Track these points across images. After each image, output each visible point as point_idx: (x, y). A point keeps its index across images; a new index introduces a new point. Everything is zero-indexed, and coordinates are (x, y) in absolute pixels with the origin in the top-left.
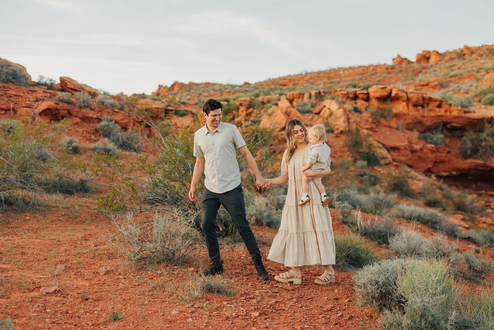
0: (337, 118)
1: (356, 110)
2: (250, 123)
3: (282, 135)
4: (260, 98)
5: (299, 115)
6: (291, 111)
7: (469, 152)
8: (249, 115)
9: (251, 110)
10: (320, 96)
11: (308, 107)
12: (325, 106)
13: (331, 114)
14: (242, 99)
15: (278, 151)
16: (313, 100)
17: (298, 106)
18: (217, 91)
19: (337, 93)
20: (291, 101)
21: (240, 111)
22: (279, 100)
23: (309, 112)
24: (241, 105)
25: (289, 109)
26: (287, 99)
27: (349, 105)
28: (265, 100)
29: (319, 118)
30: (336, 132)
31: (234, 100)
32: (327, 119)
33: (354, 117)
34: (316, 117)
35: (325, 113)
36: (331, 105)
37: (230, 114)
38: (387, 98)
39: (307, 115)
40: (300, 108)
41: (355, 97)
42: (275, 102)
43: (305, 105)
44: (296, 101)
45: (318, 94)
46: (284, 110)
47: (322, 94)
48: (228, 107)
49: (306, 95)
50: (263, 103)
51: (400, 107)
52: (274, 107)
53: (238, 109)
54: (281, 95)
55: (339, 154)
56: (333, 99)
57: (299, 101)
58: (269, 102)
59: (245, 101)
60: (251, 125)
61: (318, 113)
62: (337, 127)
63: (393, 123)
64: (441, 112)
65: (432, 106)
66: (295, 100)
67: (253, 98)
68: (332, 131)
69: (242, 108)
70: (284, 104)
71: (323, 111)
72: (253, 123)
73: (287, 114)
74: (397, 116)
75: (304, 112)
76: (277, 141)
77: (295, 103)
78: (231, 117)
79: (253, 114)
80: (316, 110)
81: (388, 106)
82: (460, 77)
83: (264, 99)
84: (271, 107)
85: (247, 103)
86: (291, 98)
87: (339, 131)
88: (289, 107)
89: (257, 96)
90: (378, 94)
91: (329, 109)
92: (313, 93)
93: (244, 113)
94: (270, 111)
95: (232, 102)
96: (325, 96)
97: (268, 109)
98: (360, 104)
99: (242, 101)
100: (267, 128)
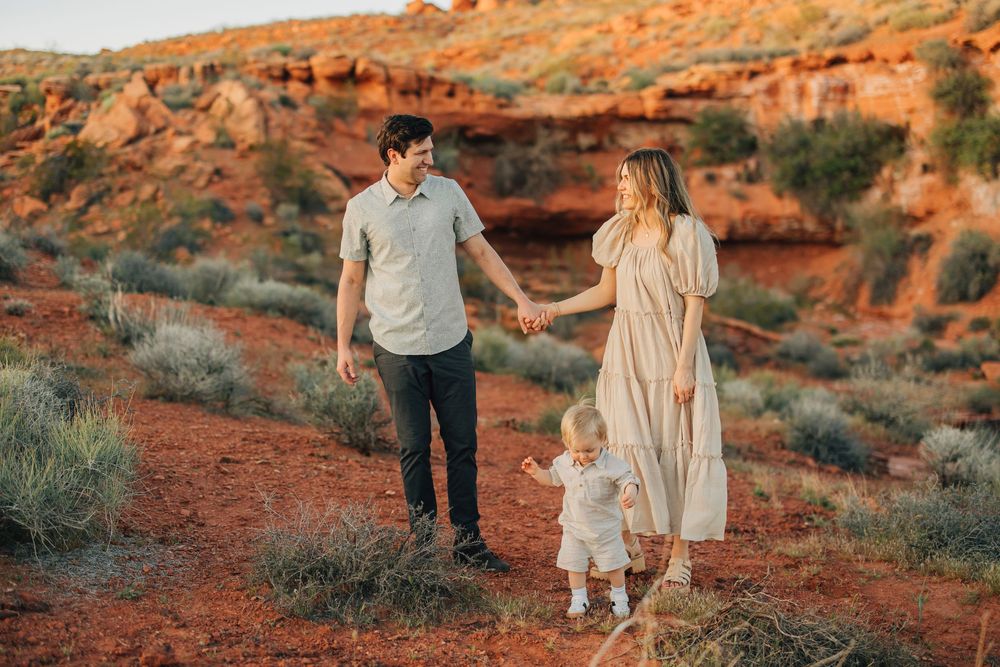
0: (242, 119)
1: (286, 102)
2: (60, 129)
3: (127, 154)
4: (91, 79)
5: (165, 111)
6: (148, 106)
7: (508, 184)
8: (64, 113)
9: (69, 102)
10: (212, 73)
11: (185, 96)
12: (219, 95)
13: (231, 109)
14: (51, 79)
15: (116, 188)
16: (198, 82)
17: (165, 94)
18: (22, 65)
19: (247, 68)
20: (152, 85)
21: (48, 105)
22: (129, 80)
23: (187, 106)
24: (49, 91)
25: (144, 101)
26: (145, 79)
27: (271, 92)
28: (102, 83)
29: (207, 118)
30: (240, 147)
31: (38, 82)
32: (223, 120)
33: (280, 116)
34: (201, 116)
35: (220, 106)
36: (232, 92)
37: (26, 112)
38: (349, 77)
39: (182, 112)
40: (170, 98)
41: (286, 76)
42: (118, 86)
43: (179, 92)
44: (163, 85)
45: (208, 70)
46: (134, 102)
47: (218, 69)
48: (21, 98)
49: (184, 72)
50: (97, 88)
51: (374, 96)
52: (114, 97)
53: (44, 102)
54: (134, 70)
55: (244, 192)
56: (238, 78)
57: (170, 84)
58: (108, 85)
59: (58, 83)
60: (64, 134)
61: (206, 109)
62: (240, 137)
63: (360, 128)
64: (454, 105)
65: (438, 93)
66: (162, 81)
67: (76, 77)
68: (232, 145)
69: (52, 100)
70: (137, 89)
71: (215, 105)
72: (68, 131)
73: (140, 110)
74: (368, 114)
75: (175, 107)
76: (114, 168)
77: (159, 88)
78: (28, 119)
79: (73, 113)
80: (203, 101)
81: (348, 92)
82: (523, 40)
83: (98, 80)
84: (109, 95)
85: (60, 88)
86: (152, 76)
87: (245, 146)
88: (146, 96)
89: (86, 73)
90: (329, 70)
91: (227, 100)
92: (198, 67)
93: (57, 108)
94: (106, 103)
95: (31, 87)
96: (222, 73)
97: (103, 99)
98: (295, 89)
99: (49, 83)
100: (98, 141)
